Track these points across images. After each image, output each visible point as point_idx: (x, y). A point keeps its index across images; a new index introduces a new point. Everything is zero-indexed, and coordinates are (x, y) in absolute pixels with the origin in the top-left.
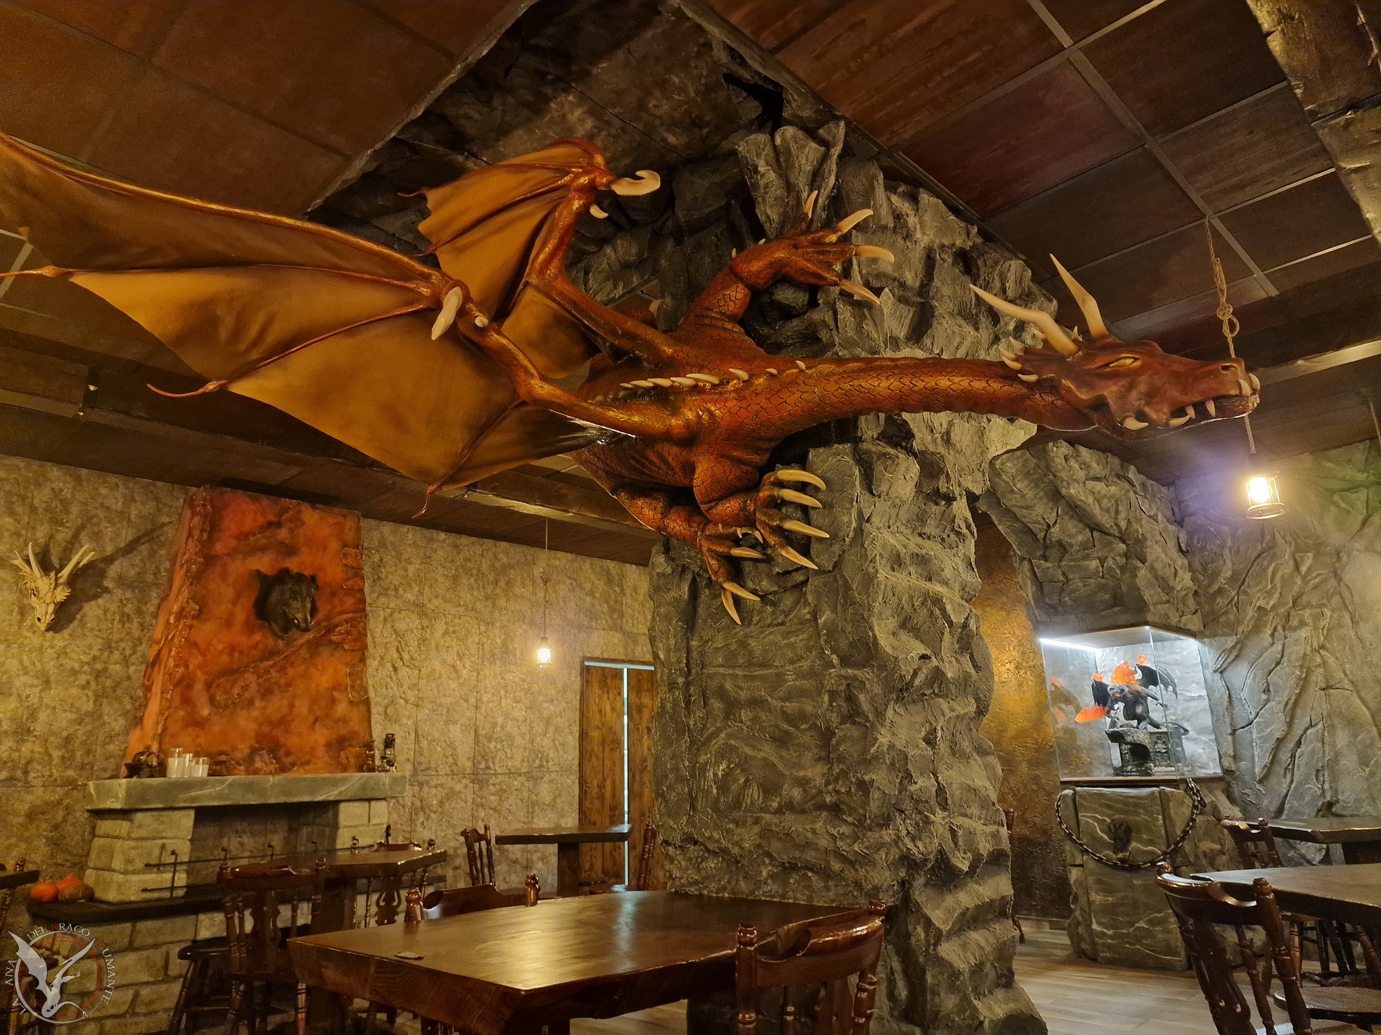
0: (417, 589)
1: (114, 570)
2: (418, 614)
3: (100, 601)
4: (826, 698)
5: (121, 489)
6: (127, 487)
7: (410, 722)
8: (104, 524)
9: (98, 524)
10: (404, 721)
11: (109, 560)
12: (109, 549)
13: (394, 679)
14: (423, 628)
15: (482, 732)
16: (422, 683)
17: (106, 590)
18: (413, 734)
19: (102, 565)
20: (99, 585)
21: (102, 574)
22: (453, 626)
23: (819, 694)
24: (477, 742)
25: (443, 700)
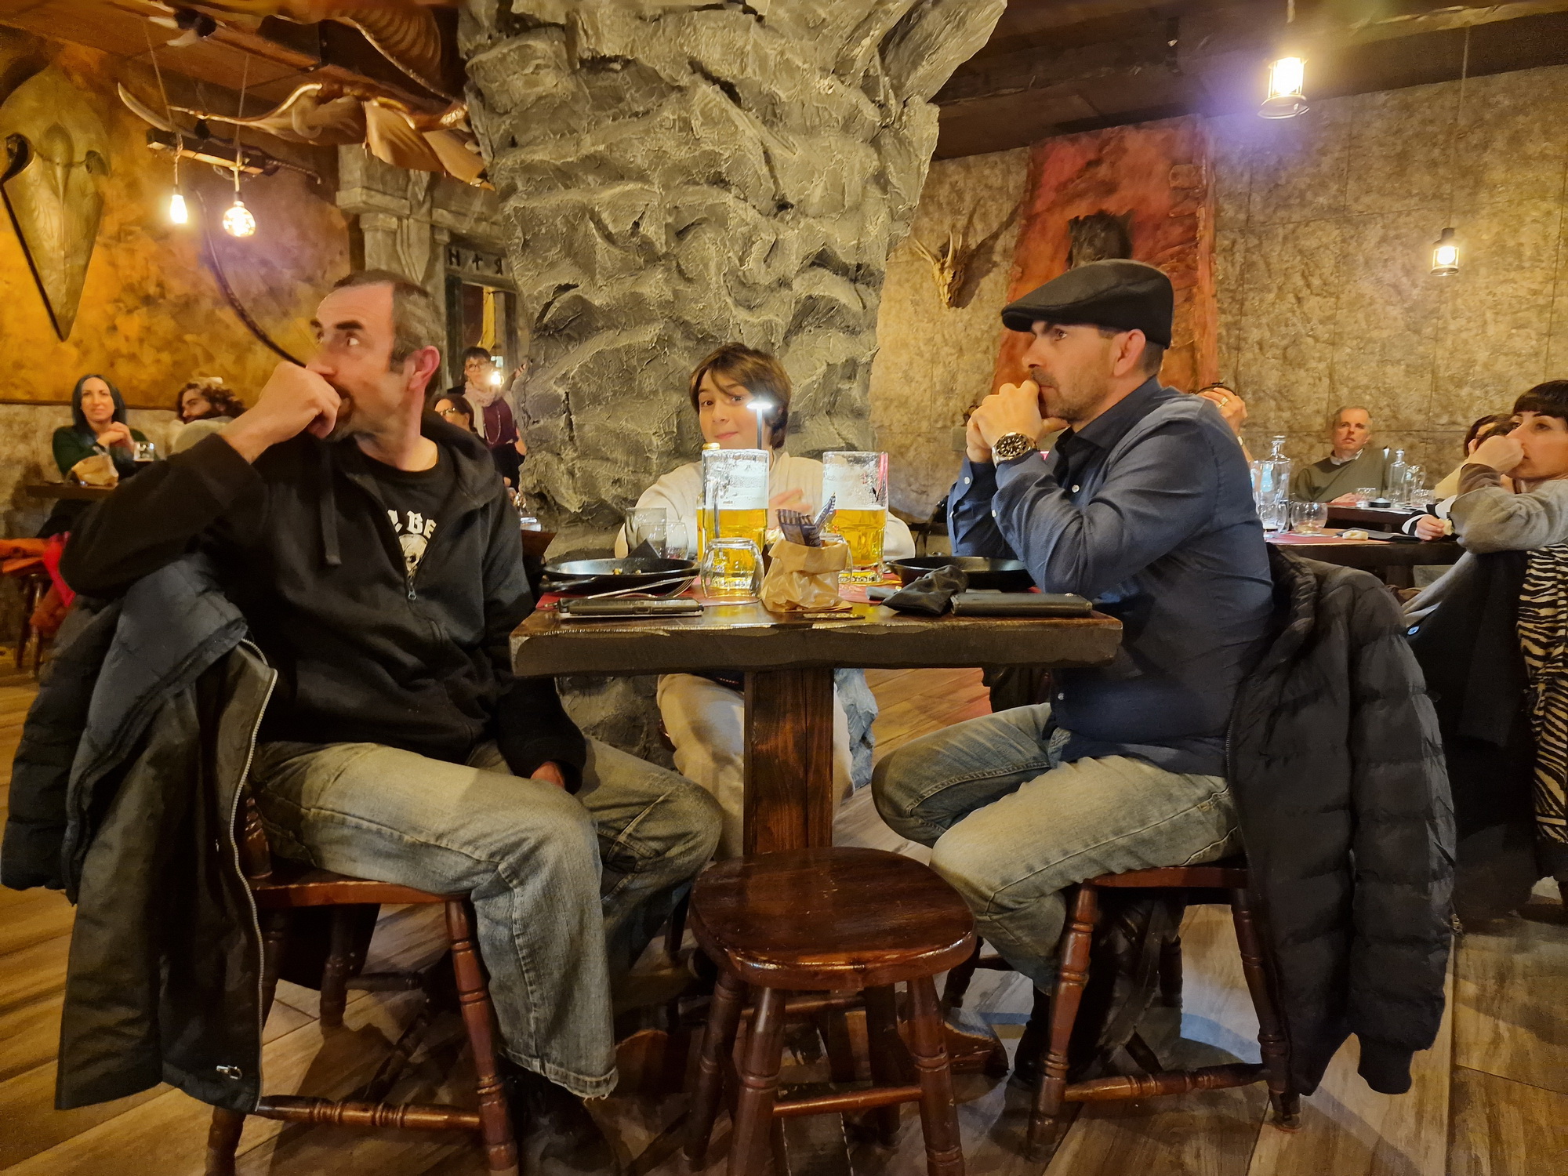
0: (1336, 187)
1: (999, 245)
2: (1337, 222)
3: (991, 275)
5: (1000, 166)
6: (1003, 162)
7: (1322, 366)
8: (990, 203)
9: (985, 204)
10: (1313, 364)
11: (995, 236)
12: (995, 226)
13: (1298, 313)
14: (1344, 241)
15: (1443, 373)
16: (1341, 315)
17: (995, 265)
18: (1326, 381)
19: (991, 243)
20: (989, 261)
21: (991, 250)
22: (1396, 228)
24: (1435, 387)
25: (1375, 334)
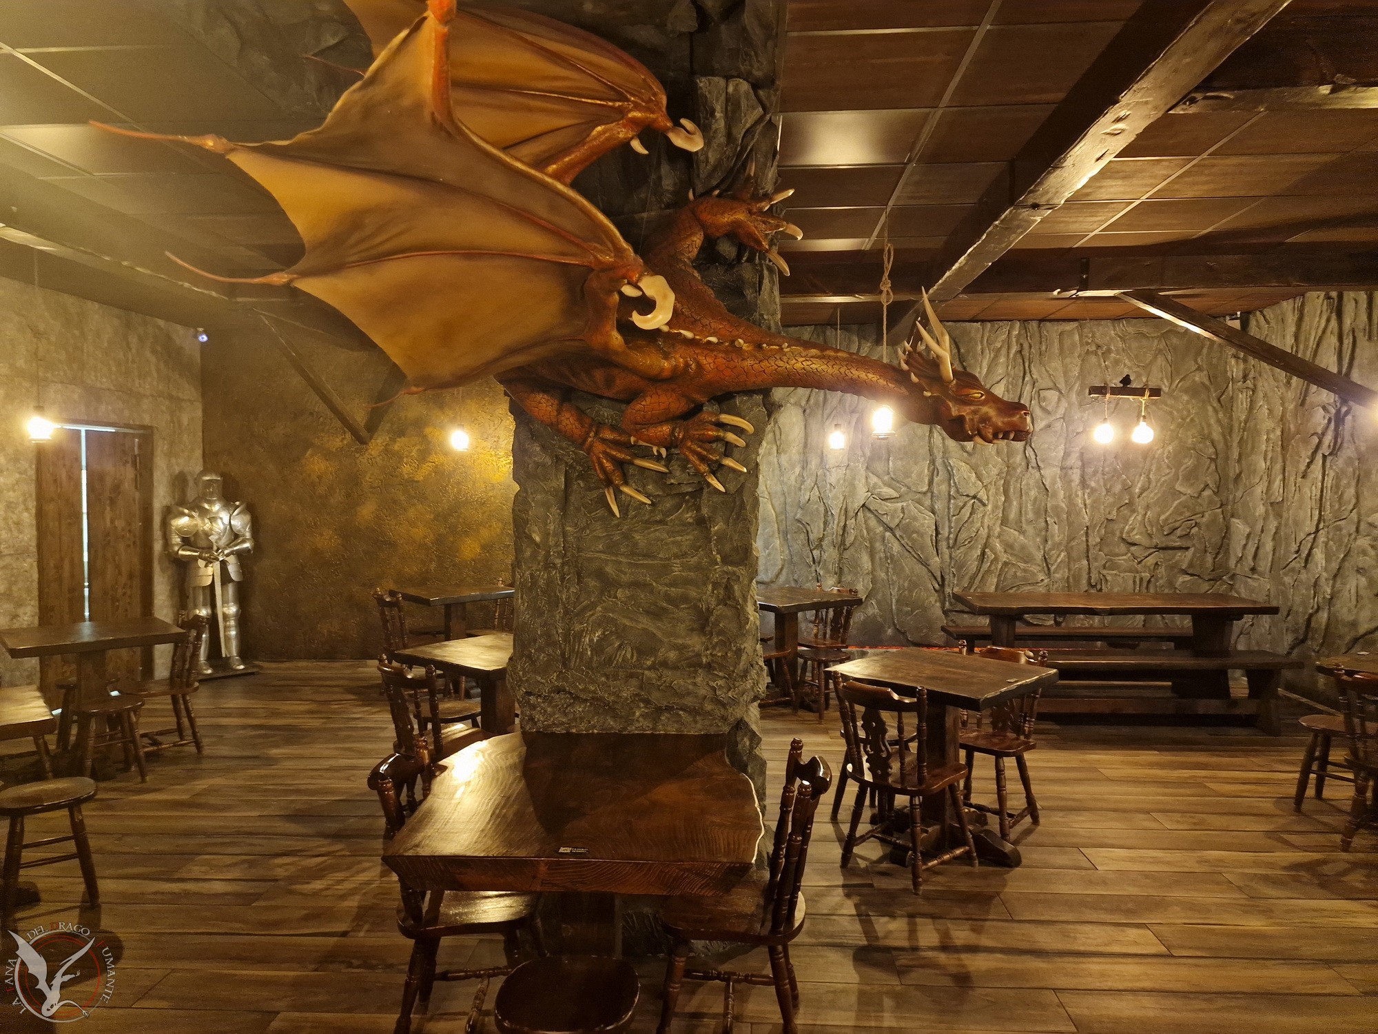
4: (710, 587)
23: (705, 584)
